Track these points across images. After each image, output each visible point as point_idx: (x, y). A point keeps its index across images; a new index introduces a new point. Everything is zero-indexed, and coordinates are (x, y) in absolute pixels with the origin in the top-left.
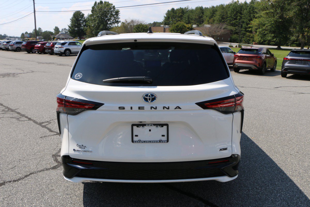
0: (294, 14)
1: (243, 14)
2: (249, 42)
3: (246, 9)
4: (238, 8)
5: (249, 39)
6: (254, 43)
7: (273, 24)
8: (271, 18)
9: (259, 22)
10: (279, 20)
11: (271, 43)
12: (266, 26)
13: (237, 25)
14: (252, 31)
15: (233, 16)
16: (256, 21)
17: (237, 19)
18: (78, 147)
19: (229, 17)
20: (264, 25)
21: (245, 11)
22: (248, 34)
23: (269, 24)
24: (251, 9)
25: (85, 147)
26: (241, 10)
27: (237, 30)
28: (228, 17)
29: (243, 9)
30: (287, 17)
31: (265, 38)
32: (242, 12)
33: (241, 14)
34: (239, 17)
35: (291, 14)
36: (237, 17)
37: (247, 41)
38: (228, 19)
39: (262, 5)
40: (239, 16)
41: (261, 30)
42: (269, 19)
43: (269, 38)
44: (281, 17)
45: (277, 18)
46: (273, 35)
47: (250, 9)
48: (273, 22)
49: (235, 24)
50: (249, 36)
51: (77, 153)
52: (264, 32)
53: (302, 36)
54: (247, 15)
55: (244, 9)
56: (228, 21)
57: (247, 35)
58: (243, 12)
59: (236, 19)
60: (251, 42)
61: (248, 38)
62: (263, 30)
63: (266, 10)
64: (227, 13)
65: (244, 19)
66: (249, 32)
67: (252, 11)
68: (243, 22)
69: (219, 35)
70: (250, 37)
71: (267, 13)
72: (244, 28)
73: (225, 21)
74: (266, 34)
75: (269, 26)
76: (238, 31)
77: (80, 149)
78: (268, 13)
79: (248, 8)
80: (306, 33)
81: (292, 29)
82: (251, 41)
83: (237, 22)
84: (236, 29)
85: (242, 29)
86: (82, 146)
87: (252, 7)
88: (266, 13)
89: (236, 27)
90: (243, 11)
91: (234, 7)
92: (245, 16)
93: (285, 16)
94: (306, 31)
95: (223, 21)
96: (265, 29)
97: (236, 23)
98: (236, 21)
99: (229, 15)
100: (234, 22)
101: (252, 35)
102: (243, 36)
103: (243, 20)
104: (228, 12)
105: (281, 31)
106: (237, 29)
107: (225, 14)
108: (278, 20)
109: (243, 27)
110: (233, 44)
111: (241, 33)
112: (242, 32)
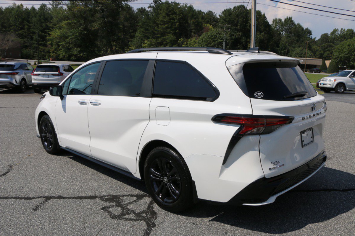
0: (100, 26)
1: (32, 23)
2: (45, 58)
3: (36, 17)
4: (23, 15)
5: (44, 55)
6: (51, 59)
7: (77, 36)
8: (75, 30)
9: (61, 33)
10: (84, 32)
11: (71, 59)
12: (69, 38)
13: (25, 37)
14: (46, 44)
15: (18, 24)
16: (57, 33)
17: (24, 29)
18: (273, 165)
19: (13, 25)
20: (67, 38)
21: (34, 19)
22: (41, 47)
23: (73, 37)
24: (42, 17)
25: (279, 162)
26: (29, 18)
27: (26, 43)
28: (11, 26)
29: (31, 17)
30: (93, 29)
31: (71, 52)
32: (30, 19)
33: (28, 21)
34: (26, 27)
35: (96, 26)
36: (24, 26)
37: (41, 57)
38: (11, 28)
39: (62, 14)
40: (27, 25)
41: (65, 44)
42: (73, 30)
43: (75, 53)
44: (86, 29)
45: (80, 30)
46: (79, 49)
47: (40, 16)
48: (77, 34)
49: (22, 35)
50: (43, 51)
51: (273, 171)
52: (69, 46)
53: (110, 50)
54: (37, 24)
55: (33, 17)
56: (12, 31)
57: (41, 49)
58: (32, 20)
59: (22, 28)
60: (47, 58)
61: (43, 53)
62: (67, 43)
63: (67, 20)
64: (9, 20)
65: (34, 29)
66: (42, 46)
67: (43, 20)
68: (34, 33)
69: (7, 49)
70: (45, 51)
71: (69, 24)
72: (35, 41)
73: (7, 30)
74: (71, 48)
75: (73, 38)
76: (28, 44)
77: (275, 166)
78: (71, 23)
79: (38, 15)
80: (114, 47)
81: (98, 43)
82: (47, 56)
83: (25, 32)
84: (24, 41)
85: (33, 42)
86: (276, 162)
87: (42, 15)
88: (67, 23)
89: (25, 39)
90: (32, 18)
91: (17, 13)
92: (35, 25)
93: (89, 27)
94: (114, 45)
95: (4, 31)
96: (69, 42)
97: (24, 34)
98: (23, 32)
99: (12, 23)
100: (20, 32)
101: (47, 49)
102: (35, 50)
103: (32, 30)
104: (11, 19)
105: (88, 45)
106: (26, 41)
107: (6, 21)
108: (82, 32)
109: (34, 39)
110: (31, 61)
111: (32, 47)
112: (34, 45)
